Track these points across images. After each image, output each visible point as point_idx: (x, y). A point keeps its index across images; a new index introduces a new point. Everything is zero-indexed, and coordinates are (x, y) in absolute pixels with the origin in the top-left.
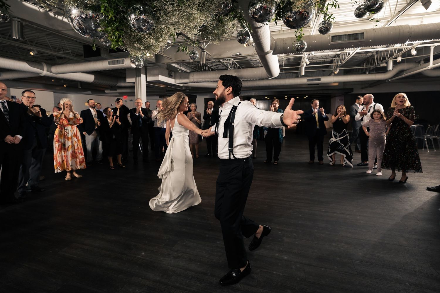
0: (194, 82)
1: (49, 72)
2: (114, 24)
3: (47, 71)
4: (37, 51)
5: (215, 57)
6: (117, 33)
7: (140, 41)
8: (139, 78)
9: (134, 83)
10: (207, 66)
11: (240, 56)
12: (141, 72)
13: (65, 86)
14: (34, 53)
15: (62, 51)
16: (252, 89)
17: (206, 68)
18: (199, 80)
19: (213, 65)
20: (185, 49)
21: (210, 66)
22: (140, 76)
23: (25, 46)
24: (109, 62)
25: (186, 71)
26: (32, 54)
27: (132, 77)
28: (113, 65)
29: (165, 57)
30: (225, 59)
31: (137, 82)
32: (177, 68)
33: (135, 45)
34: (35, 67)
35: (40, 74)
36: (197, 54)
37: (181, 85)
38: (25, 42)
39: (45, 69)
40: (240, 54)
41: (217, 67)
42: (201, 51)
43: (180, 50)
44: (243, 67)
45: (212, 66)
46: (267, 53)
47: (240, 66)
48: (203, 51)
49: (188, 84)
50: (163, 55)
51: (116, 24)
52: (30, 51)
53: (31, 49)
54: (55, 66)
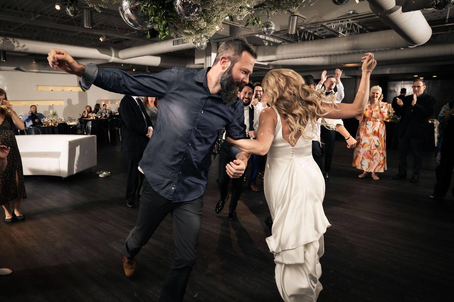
0: (284, 59)
1: (116, 57)
2: (161, 11)
3: (115, 57)
4: (106, 36)
5: (313, 21)
6: (164, 22)
7: (190, 25)
8: (209, 57)
9: (203, 64)
10: (306, 32)
11: (354, 15)
12: (212, 50)
13: (134, 70)
14: (103, 39)
15: (128, 33)
16: (385, 64)
17: (304, 35)
18: (290, 56)
19: (317, 30)
20: (257, 21)
21: (312, 32)
22: (211, 55)
23: (95, 33)
24: (173, 41)
25: (275, 41)
26: (101, 39)
27: (202, 57)
28: (177, 45)
29: (242, 28)
30: (329, 22)
31: (207, 64)
32: (263, 39)
33: (185, 31)
34: (104, 54)
35: (109, 60)
36: (272, 26)
37: (266, 64)
38: (96, 28)
39: (113, 54)
40: (353, 13)
41: (323, 33)
42: (290, 16)
43: (249, 24)
44: (370, 28)
45: (316, 32)
46: (392, 11)
47: (364, 27)
48: (293, 14)
49: (277, 61)
50: (238, 26)
51: (163, 12)
52: (100, 36)
53: (101, 34)
54: (122, 50)
